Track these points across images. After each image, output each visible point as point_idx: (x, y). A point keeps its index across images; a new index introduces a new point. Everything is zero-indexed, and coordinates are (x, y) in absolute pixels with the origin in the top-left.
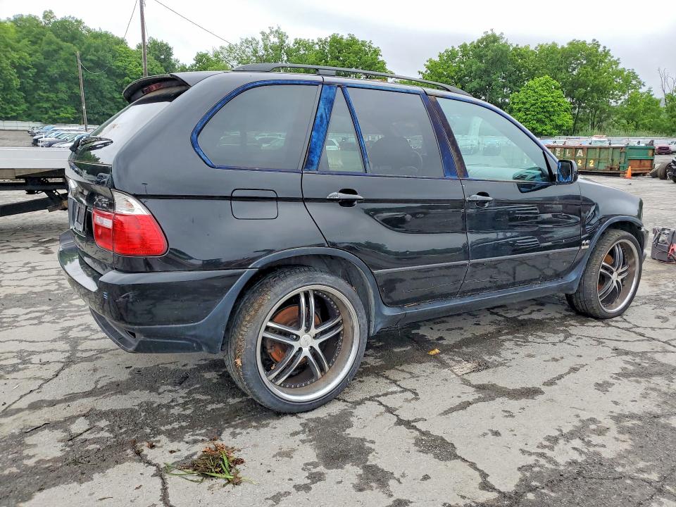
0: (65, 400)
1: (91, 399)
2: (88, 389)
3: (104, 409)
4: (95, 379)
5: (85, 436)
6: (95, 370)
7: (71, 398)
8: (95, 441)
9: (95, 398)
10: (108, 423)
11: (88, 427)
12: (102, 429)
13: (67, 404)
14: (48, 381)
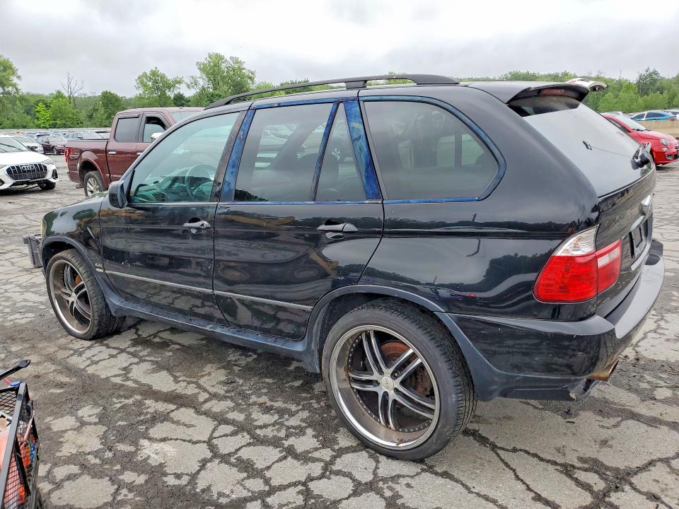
0: (661, 422)
1: (636, 410)
2: (631, 422)
3: (634, 396)
4: (615, 430)
5: (664, 384)
6: (604, 443)
7: (653, 422)
8: (660, 378)
9: (633, 409)
10: (641, 384)
11: (658, 389)
12: (648, 382)
13: (661, 418)
14: (666, 461)
